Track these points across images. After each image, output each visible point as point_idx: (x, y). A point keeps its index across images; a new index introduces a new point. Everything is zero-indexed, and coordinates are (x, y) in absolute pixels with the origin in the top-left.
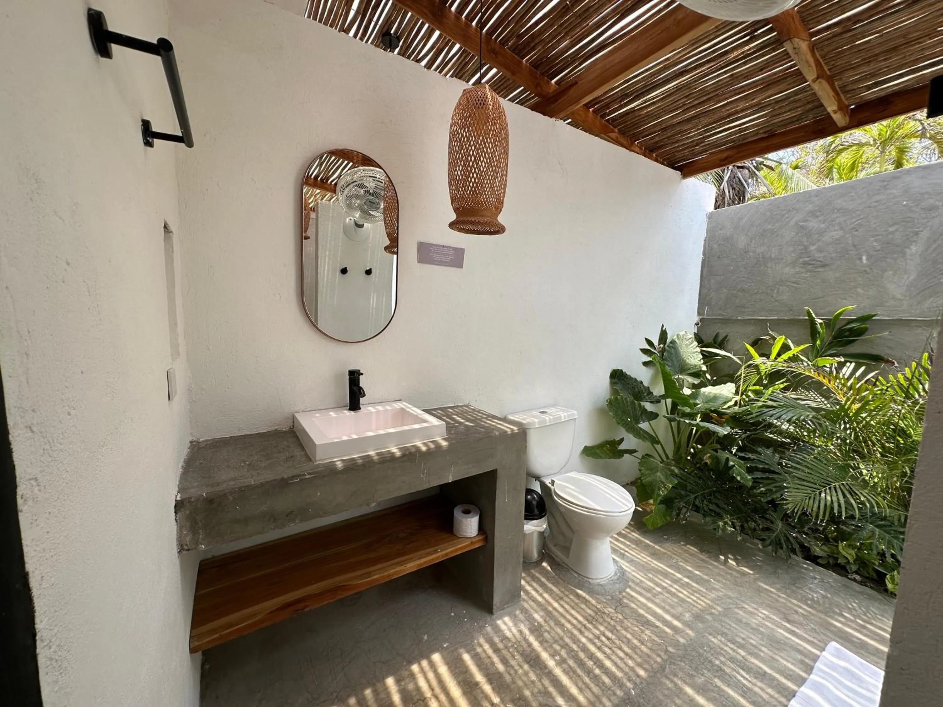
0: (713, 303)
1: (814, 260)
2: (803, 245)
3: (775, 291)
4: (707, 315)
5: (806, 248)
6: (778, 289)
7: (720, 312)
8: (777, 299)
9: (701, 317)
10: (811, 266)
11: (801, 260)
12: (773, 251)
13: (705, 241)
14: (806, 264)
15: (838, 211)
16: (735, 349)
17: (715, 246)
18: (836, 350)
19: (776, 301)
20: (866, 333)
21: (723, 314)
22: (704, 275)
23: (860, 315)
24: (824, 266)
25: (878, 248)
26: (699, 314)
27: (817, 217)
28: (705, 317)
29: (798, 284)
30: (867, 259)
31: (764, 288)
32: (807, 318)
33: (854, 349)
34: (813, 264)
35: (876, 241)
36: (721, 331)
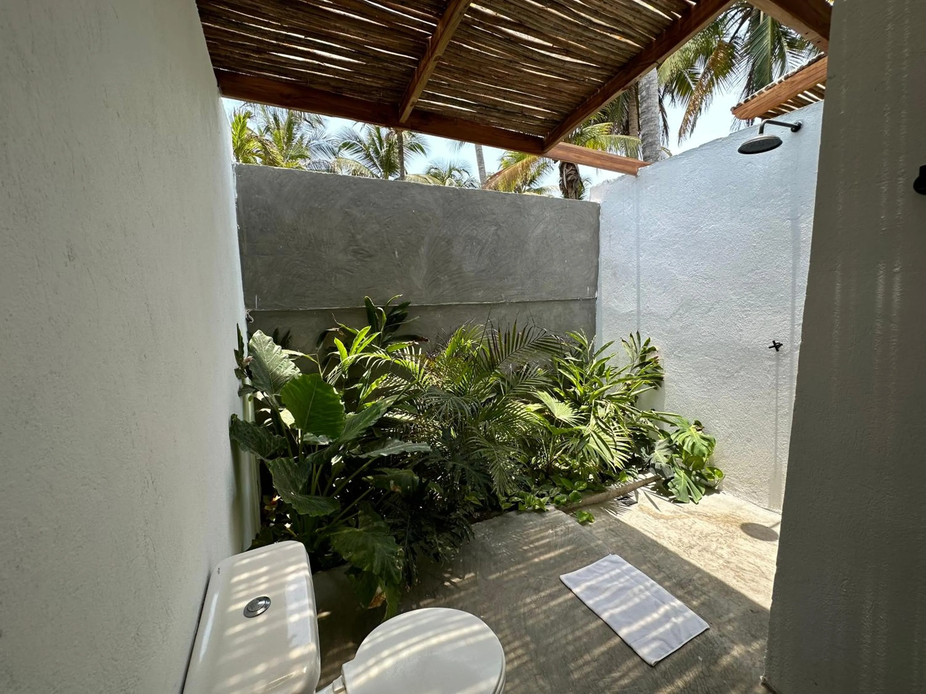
0: (265, 291)
1: (363, 250)
2: (350, 233)
3: (333, 279)
4: (259, 307)
5: (353, 236)
6: (336, 276)
7: (276, 302)
8: (336, 287)
9: (250, 310)
10: (360, 255)
11: (351, 248)
12: (324, 234)
13: (237, 203)
14: (355, 252)
15: (373, 205)
16: (300, 347)
17: (253, 214)
18: (391, 335)
19: (336, 289)
20: (407, 318)
21: (280, 304)
22: (245, 251)
23: (401, 303)
24: (370, 256)
25: (404, 245)
26: (247, 305)
27: (358, 206)
28: (256, 310)
29: (352, 273)
30: (398, 254)
31: (321, 274)
32: (365, 306)
33: (400, 332)
34: (362, 253)
35: (402, 239)
36: (280, 327)
